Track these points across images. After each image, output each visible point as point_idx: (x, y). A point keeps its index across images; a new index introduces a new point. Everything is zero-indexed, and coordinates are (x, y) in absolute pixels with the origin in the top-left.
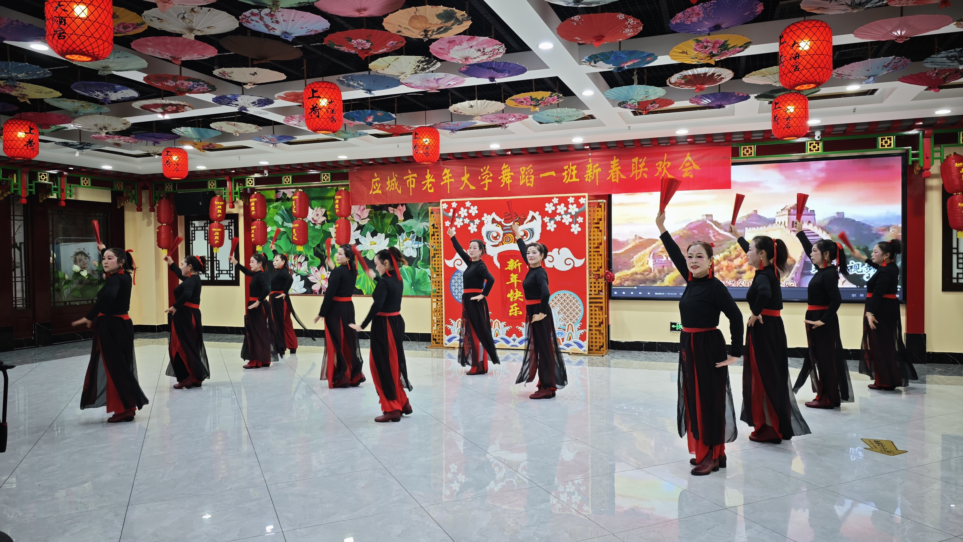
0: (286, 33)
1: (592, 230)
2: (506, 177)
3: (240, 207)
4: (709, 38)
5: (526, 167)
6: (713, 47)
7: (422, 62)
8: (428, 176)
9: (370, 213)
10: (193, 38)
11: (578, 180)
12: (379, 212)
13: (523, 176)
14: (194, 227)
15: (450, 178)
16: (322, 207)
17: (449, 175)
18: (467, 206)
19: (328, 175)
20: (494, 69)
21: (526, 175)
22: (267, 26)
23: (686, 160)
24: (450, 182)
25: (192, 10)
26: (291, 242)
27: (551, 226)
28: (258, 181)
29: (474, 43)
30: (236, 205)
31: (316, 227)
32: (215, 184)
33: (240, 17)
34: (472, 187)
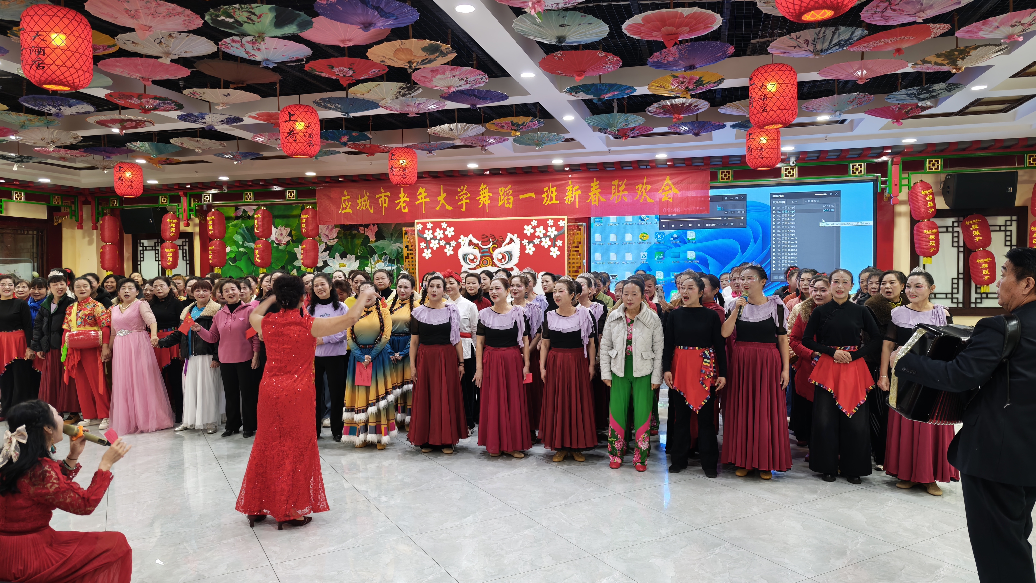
0: (267, 60)
1: (572, 253)
2: (484, 197)
3: (195, 225)
4: (685, 75)
5: (505, 188)
6: (689, 83)
7: (404, 88)
8: (402, 195)
9: (339, 232)
10: (169, 62)
11: (558, 202)
12: (349, 231)
13: (502, 197)
14: (143, 247)
15: (426, 197)
16: (287, 226)
17: (424, 195)
18: (443, 227)
19: (293, 192)
20: (476, 96)
21: (505, 197)
22: (247, 53)
23: (665, 183)
24: (425, 202)
25: (170, 35)
26: (252, 264)
27: (530, 249)
28: (215, 197)
29: (457, 73)
30: (191, 223)
31: (280, 247)
32: (167, 200)
33: (220, 43)
34: (449, 208)
